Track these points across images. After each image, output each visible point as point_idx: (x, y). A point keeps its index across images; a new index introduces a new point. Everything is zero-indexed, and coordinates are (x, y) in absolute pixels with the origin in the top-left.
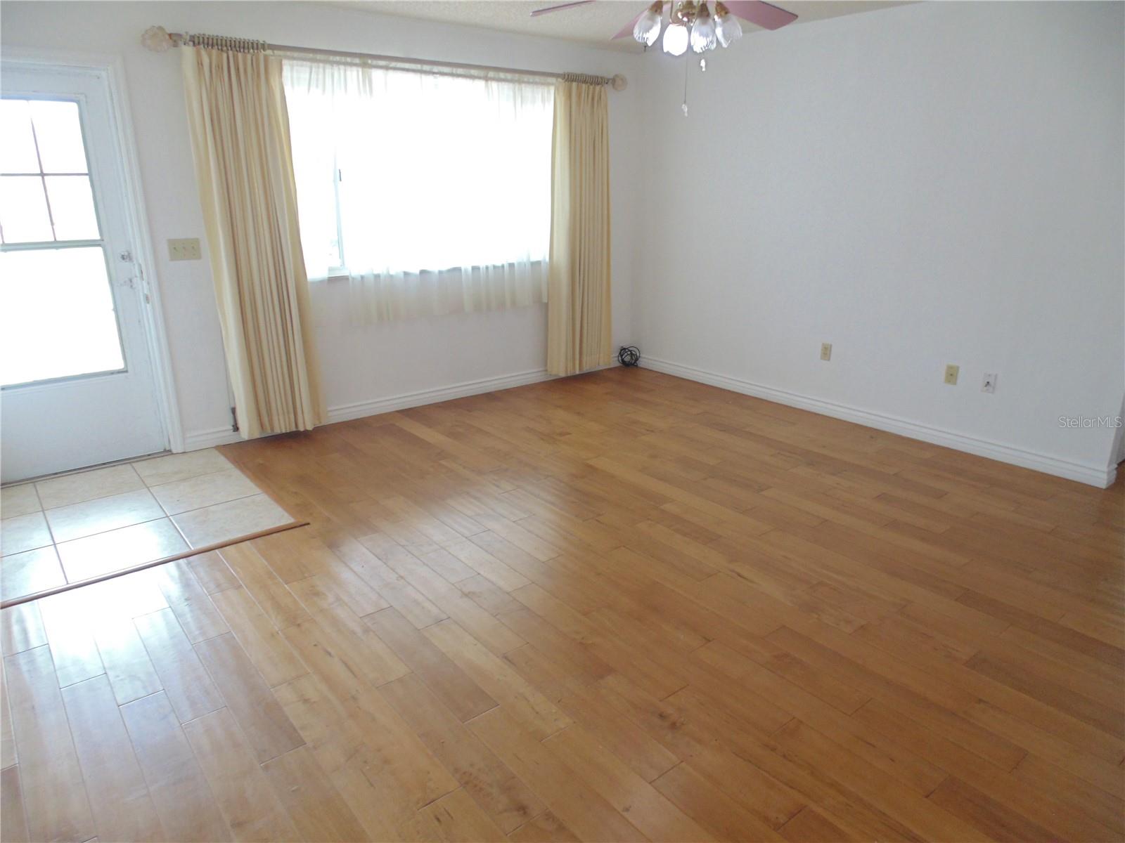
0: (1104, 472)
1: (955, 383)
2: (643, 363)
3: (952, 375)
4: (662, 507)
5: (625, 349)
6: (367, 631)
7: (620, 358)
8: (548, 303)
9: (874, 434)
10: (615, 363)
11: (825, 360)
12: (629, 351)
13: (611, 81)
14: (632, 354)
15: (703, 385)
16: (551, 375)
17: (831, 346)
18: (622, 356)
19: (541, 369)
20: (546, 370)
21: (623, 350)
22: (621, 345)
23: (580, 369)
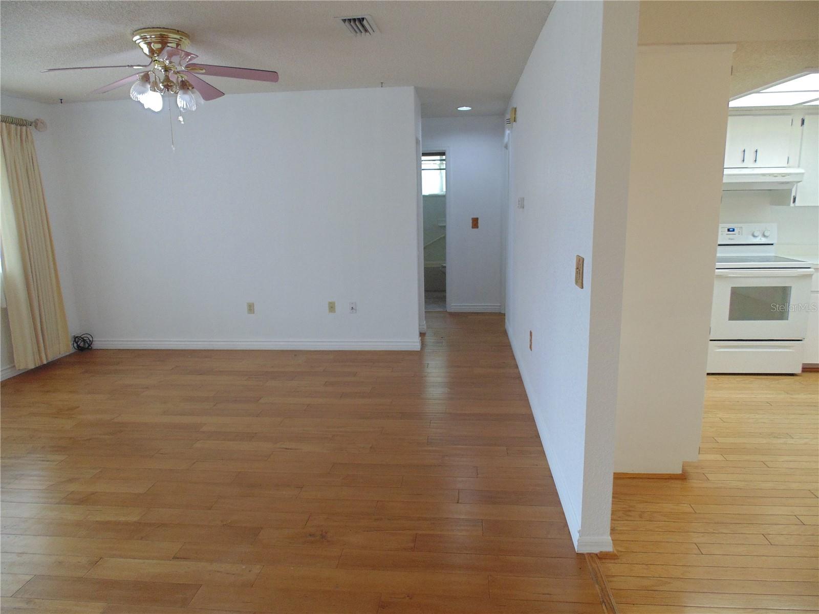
0: (417, 342)
1: (335, 312)
2: (96, 345)
3: (332, 307)
4: (201, 430)
5: (77, 337)
6: (29, 601)
7: (75, 345)
8: (6, 308)
9: (295, 353)
10: (71, 350)
11: (251, 313)
12: (82, 338)
13: (34, 124)
14: (84, 341)
15: (158, 350)
16: (19, 370)
17: (253, 304)
18: (77, 343)
19: (9, 366)
20: (14, 366)
21: (76, 339)
22: (73, 335)
23: (47, 359)
